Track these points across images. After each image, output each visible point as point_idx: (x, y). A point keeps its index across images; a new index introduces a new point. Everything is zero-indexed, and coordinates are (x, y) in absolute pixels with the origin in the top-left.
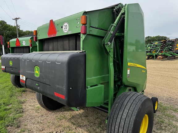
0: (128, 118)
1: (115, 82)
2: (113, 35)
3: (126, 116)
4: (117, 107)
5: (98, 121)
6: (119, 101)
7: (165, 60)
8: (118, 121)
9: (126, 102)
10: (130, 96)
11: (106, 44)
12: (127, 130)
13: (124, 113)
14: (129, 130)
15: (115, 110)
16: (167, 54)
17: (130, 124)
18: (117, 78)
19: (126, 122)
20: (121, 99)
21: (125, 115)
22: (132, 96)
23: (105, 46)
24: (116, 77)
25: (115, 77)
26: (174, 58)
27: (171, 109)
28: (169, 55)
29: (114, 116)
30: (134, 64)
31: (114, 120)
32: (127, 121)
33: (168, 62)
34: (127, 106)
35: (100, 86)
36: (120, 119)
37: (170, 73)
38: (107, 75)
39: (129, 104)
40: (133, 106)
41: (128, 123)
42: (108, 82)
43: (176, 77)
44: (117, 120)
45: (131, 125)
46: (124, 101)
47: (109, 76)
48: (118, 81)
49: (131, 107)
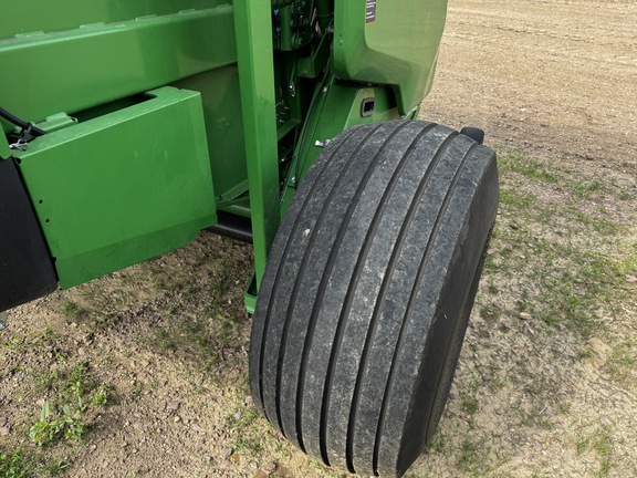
0: (384, 323)
1: (283, 61)
3: (376, 308)
4: (308, 249)
5: (210, 274)
6: (317, 199)
8: (323, 340)
9: (368, 205)
10: (393, 158)
12: (381, 391)
13: (358, 292)
14: (392, 391)
15: (296, 266)
17: (400, 357)
18: (294, 30)
19: (373, 347)
20: (329, 185)
21: (365, 300)
22: (405, 156)
25: (276, 21)
27: (513, 170)
29: (290, 307)
31: (290, 336)
32: (384, 343)
34: (375, 239)
35: (167, 99)
36: (333, 330)
38: (222, 9)
39: (391, 222)
40: (420, 232)
41: (390, 349)
42: (235, 65)
43: (511, 27)
44: (315, 339)
45: (410, 360)
46: (355, 200)
47: (230, 17)
48: (303, 52)
49: (406, 239)
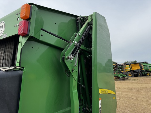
2: (78, 47)
7: (118, 81)
11: (67, 59)
16: (119, 76)
23: (65, 61)
24: (82, 110)
26: (125, 79)
28: (120, 76)
30: (106, 90)
33: (120, 82)
37: (127, 94)
43: (132, 98)
